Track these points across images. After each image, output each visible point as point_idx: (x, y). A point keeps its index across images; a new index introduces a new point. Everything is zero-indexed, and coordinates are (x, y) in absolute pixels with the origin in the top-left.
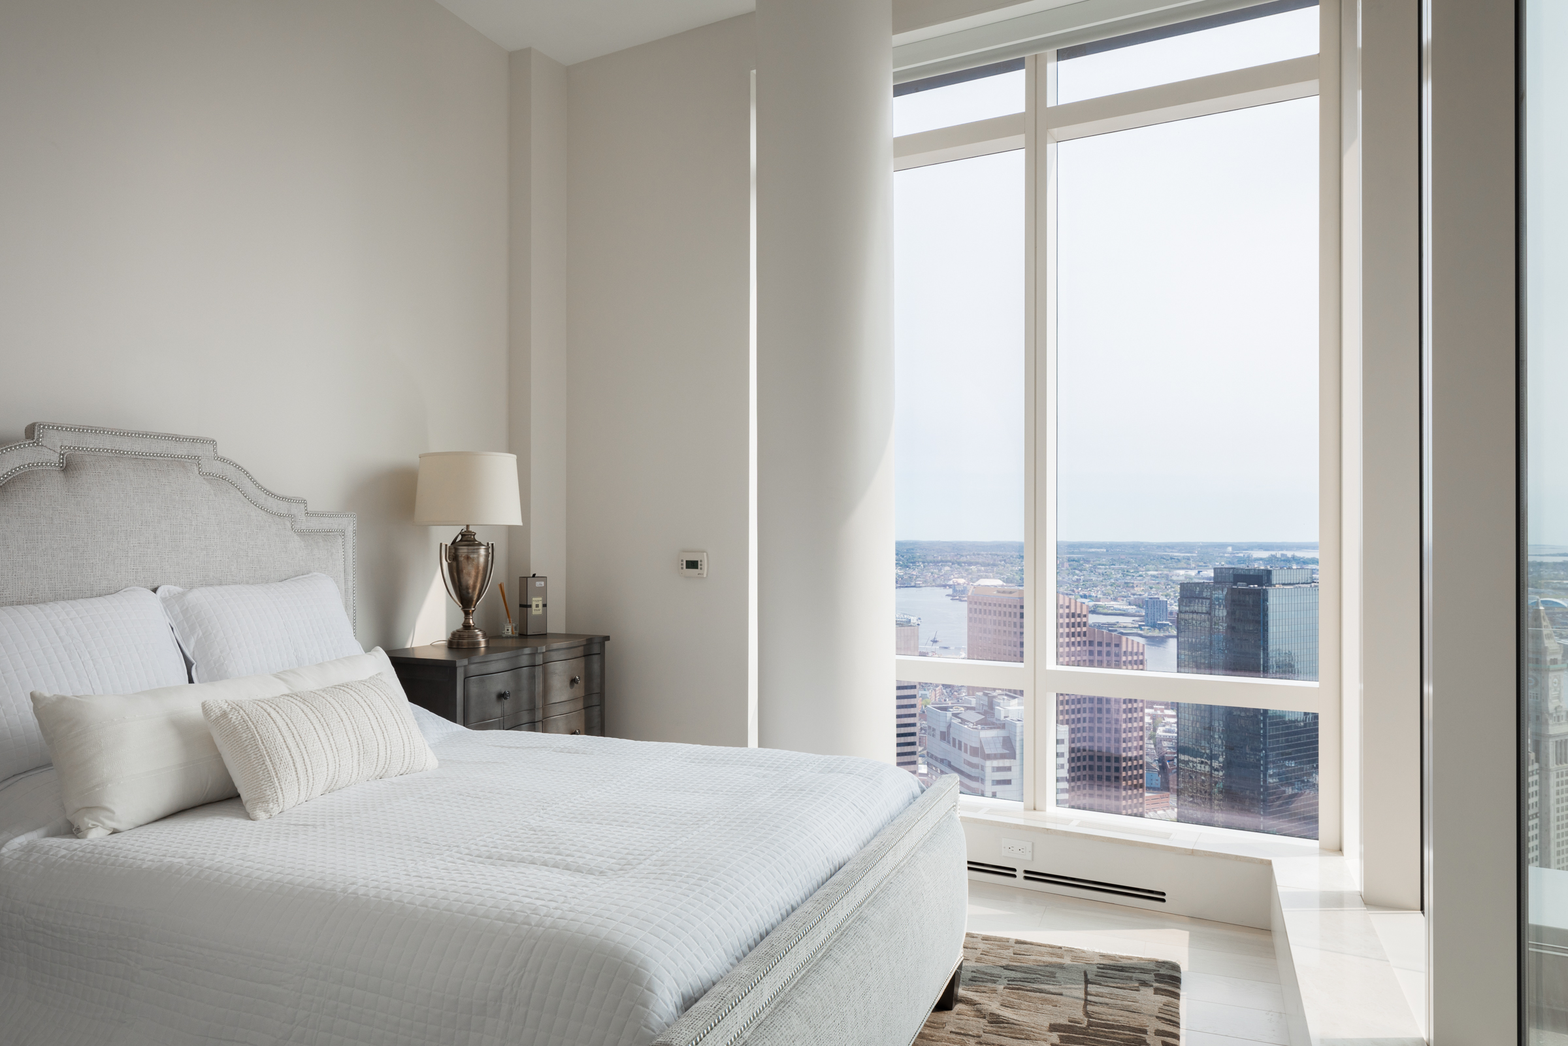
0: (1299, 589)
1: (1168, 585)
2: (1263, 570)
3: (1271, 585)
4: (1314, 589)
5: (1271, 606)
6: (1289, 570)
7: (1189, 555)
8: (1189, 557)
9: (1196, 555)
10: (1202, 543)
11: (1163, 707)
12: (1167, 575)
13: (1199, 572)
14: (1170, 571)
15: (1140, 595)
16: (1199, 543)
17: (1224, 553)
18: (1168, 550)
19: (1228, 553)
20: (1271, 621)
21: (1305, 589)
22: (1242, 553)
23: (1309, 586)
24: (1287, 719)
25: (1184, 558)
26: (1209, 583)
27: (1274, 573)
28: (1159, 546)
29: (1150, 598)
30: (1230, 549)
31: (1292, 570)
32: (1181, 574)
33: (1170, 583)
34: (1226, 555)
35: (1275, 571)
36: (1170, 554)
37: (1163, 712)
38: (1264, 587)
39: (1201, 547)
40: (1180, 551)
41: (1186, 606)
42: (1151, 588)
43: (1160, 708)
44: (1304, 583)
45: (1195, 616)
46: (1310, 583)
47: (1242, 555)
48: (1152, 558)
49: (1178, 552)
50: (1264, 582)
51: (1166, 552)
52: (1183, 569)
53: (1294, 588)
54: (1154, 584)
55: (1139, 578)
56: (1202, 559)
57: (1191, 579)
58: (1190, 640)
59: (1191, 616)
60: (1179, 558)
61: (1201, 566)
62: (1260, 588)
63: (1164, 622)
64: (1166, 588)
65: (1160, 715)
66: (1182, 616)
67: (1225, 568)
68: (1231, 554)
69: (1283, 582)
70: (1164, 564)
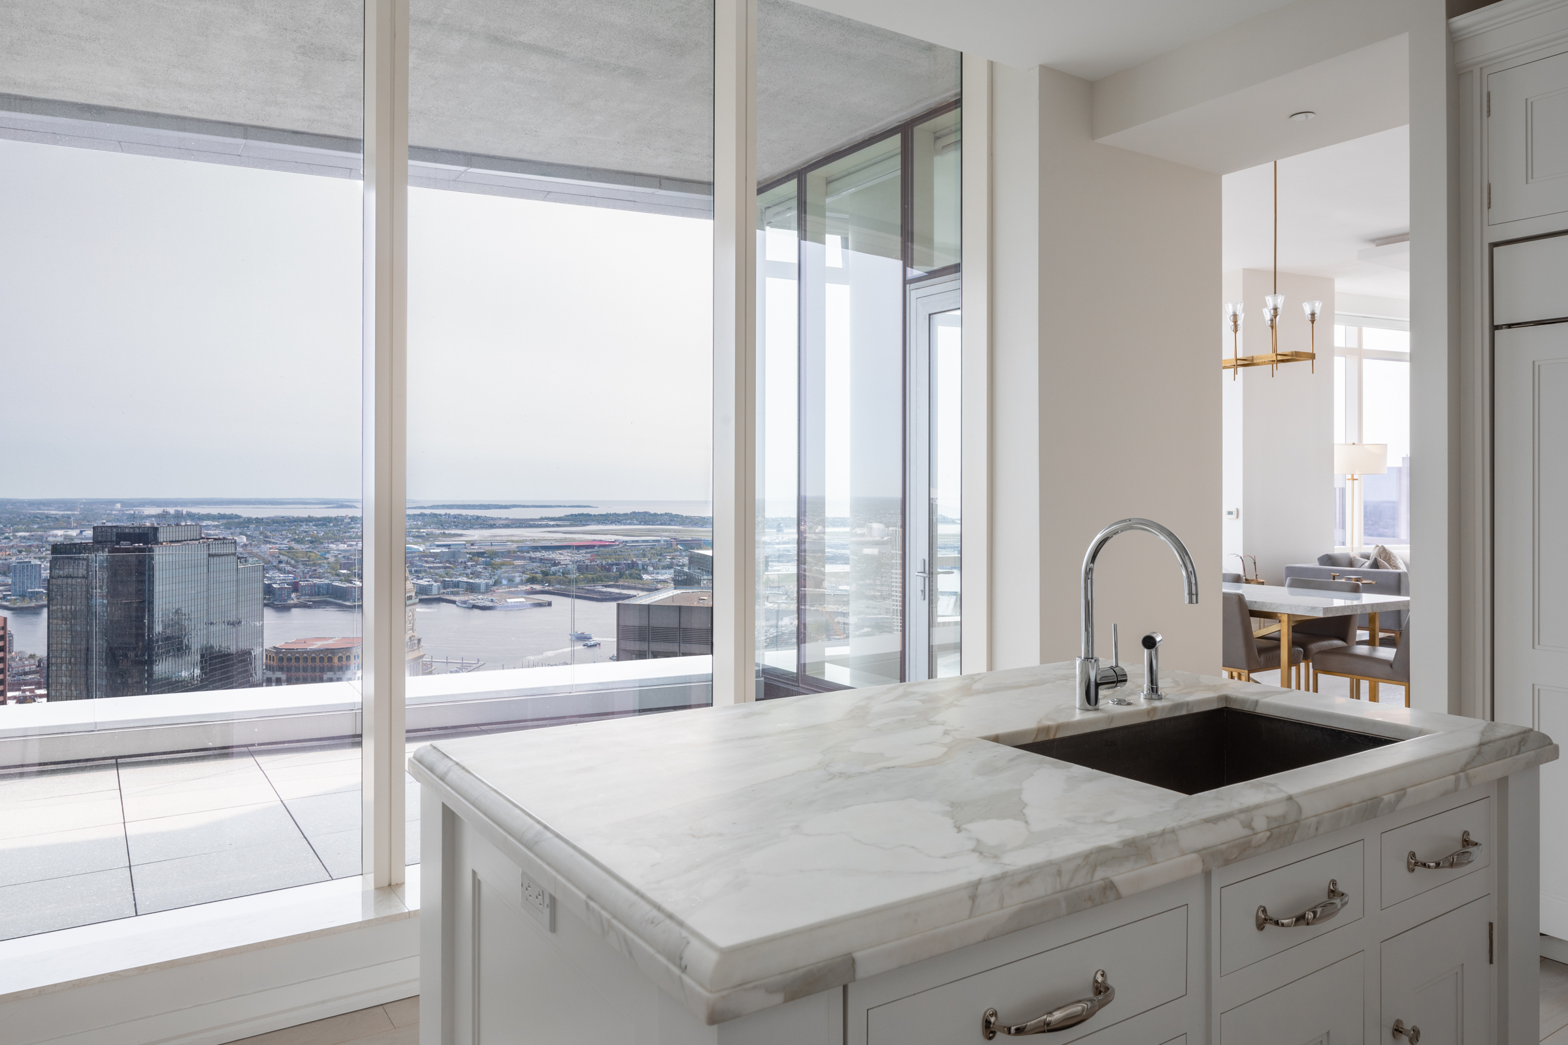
0: (187, 546)
1: (42, 547)
2: (149, 527)
3: (157, 542)
4: (202, 545)
5: (157, 565)
6: (177, 527)
7: (69, 513)
8: (69, 515)
9: (78, 513)
10: (85, 499)
11: (34, 687)
12: (42, 536)
13: (81, 532)
14: (45, 532)
15: (6, 559)
16: (82, 499)
17: (111, 511)
18: (42, 507)
19: (117, 510)
20: (157, 580)
21: (193, 546)
22: (132, 510)
23: (197, 542)
24: (174, 679)
25: (63, 516)
26: (87, 543)
27: (161, 530)
28: (32, 503)
29: (18, 562)
30: (118, 506)
31: (180, 527)
32: (59, 535)
33: (45, 544)
34: (114, 512)
35: (162, 528)
36: (46, 512)
37: (34, 692)
38: (150, 546)
39: (85, 504)
40: (58, 509)
41: (59, 569)
42: (20, 552)
43: (29, 689)
44: (193, 540)
45: (70, 581)
46: (198, 540)
47: (132, 512)
48: (22, 517)
49: (56, 510)
50: (150, 540)
51: (40, 510)
52: (62, 528)
53: (182, 545)
54: (24, 547)
55: (5, 541)
56: (85, 517)
57: (72, 539)
58: (64, 608)
59: (65, 581)
60: (58, 516)
61: (84, 525)
62: (146, 546)
63: (37, 590)
64: (40, 550)
65: (30, 696)
66: (54, 581)
67: (107, 526)
68: (120, 511)
69: (171, 539)
70: (38, 523)
